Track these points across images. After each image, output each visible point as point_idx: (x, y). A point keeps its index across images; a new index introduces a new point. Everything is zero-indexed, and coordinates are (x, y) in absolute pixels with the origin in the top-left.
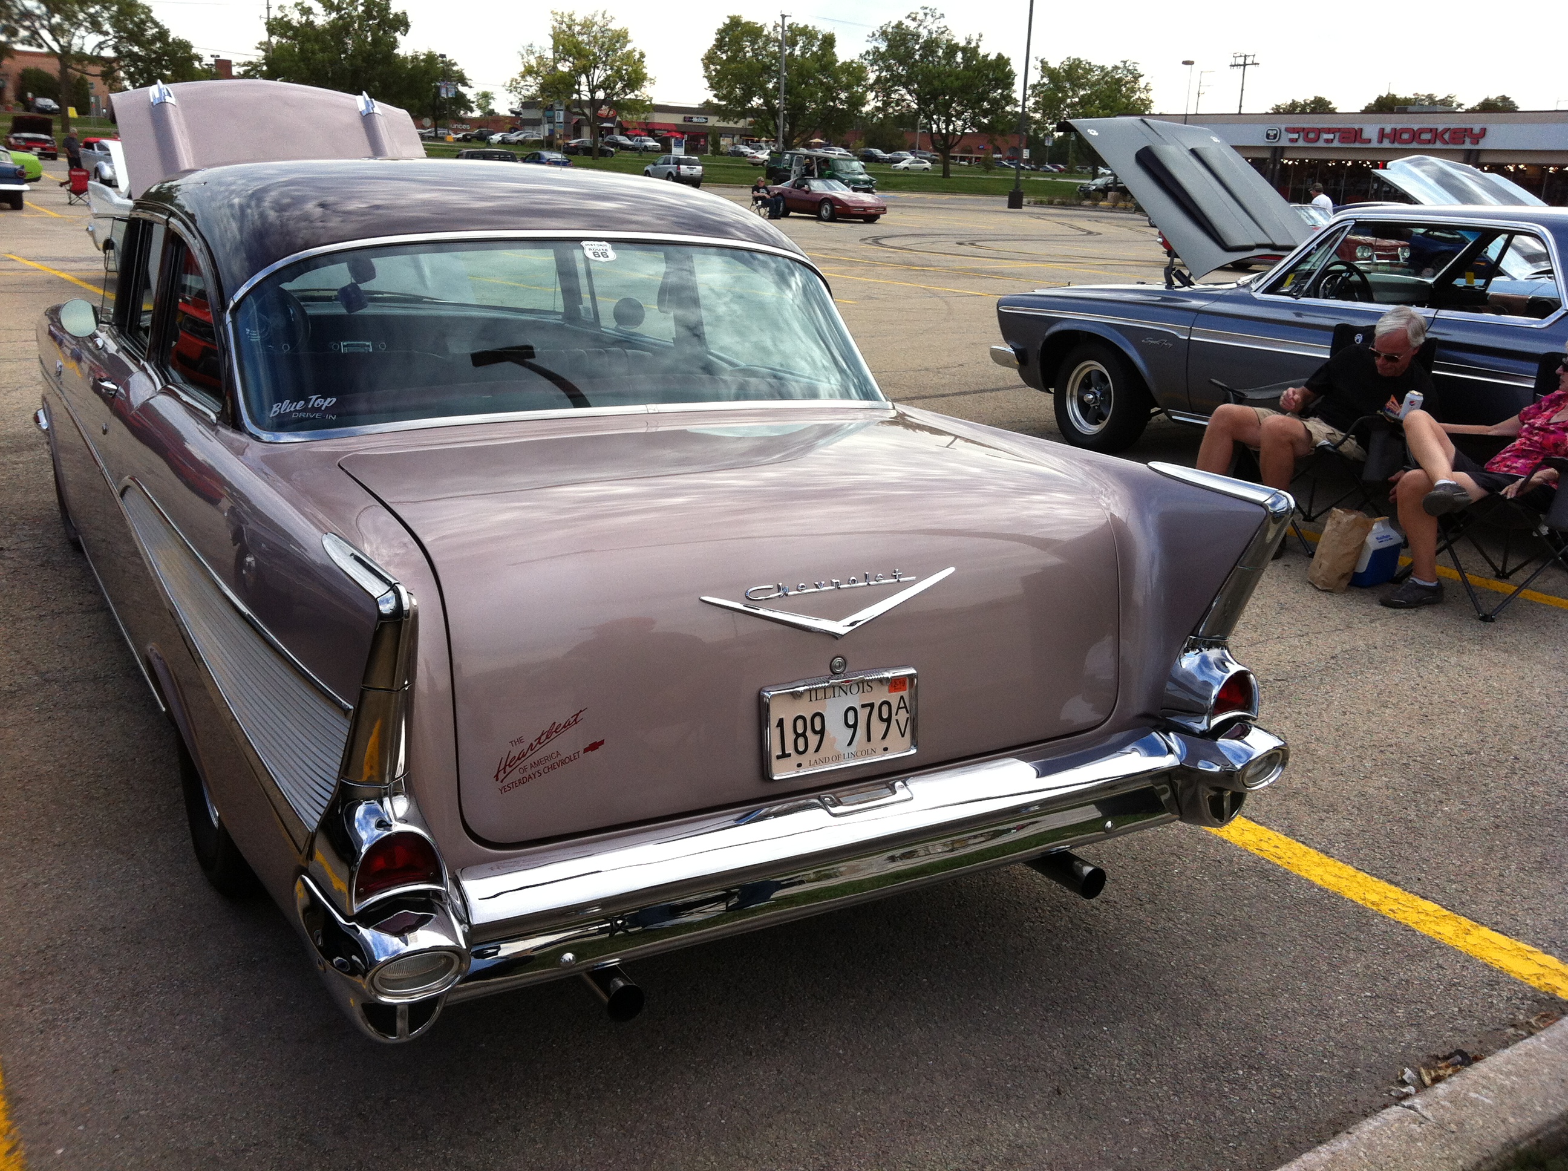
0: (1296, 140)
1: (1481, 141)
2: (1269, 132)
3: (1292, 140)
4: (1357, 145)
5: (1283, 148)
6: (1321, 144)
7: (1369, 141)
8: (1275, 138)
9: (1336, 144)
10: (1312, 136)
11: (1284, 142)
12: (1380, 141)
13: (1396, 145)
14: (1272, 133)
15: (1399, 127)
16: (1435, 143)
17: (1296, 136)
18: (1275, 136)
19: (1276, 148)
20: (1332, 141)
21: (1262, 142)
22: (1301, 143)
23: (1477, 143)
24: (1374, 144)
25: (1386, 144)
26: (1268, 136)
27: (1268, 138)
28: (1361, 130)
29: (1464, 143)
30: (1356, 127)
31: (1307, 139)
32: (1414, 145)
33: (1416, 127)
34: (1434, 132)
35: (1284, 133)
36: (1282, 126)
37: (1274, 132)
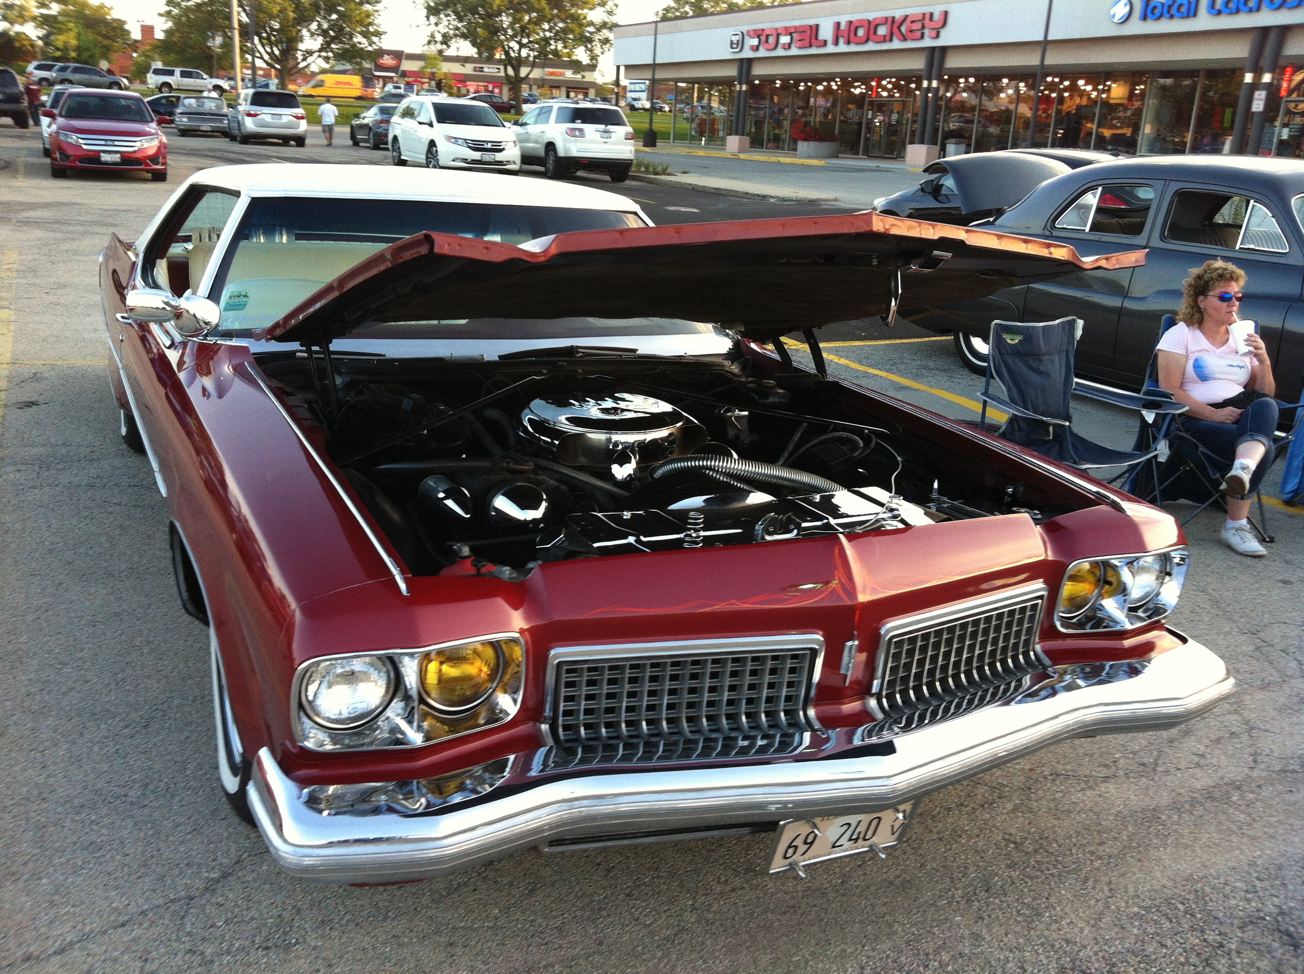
0: (758, 48)
1: (943, 32)
2: (733, 38)
3: (756, 49)
4: (814, 51)
5: (750, 61)
6: (780, 52)
7: (825, 43)
8: (738, 47)
9: (794, 51)
10: (771, 40)
11: (747, 54)
12: (836, 43)
13: (853, 48)
14: (735, 39)
15: (854, 17)
16: (891, 40)
17: (755, 42)
18: (738, 42)
19: (742, 60)
20: (789, 46)
21: (727, 53)
22: (762, 53)
23: (938, 36)
24: (830, 49)
25: (843, 48)
26: (732, 43)
27: (731, 46)
28: (817, 26)
29: (922, 37)
30: (812, 22)
31: (767, 46)
32: (871, 46)
33: (871, 16)
34: (890, 20)
35: (746, 38)
36: (745, 29)
37: (737, 38)
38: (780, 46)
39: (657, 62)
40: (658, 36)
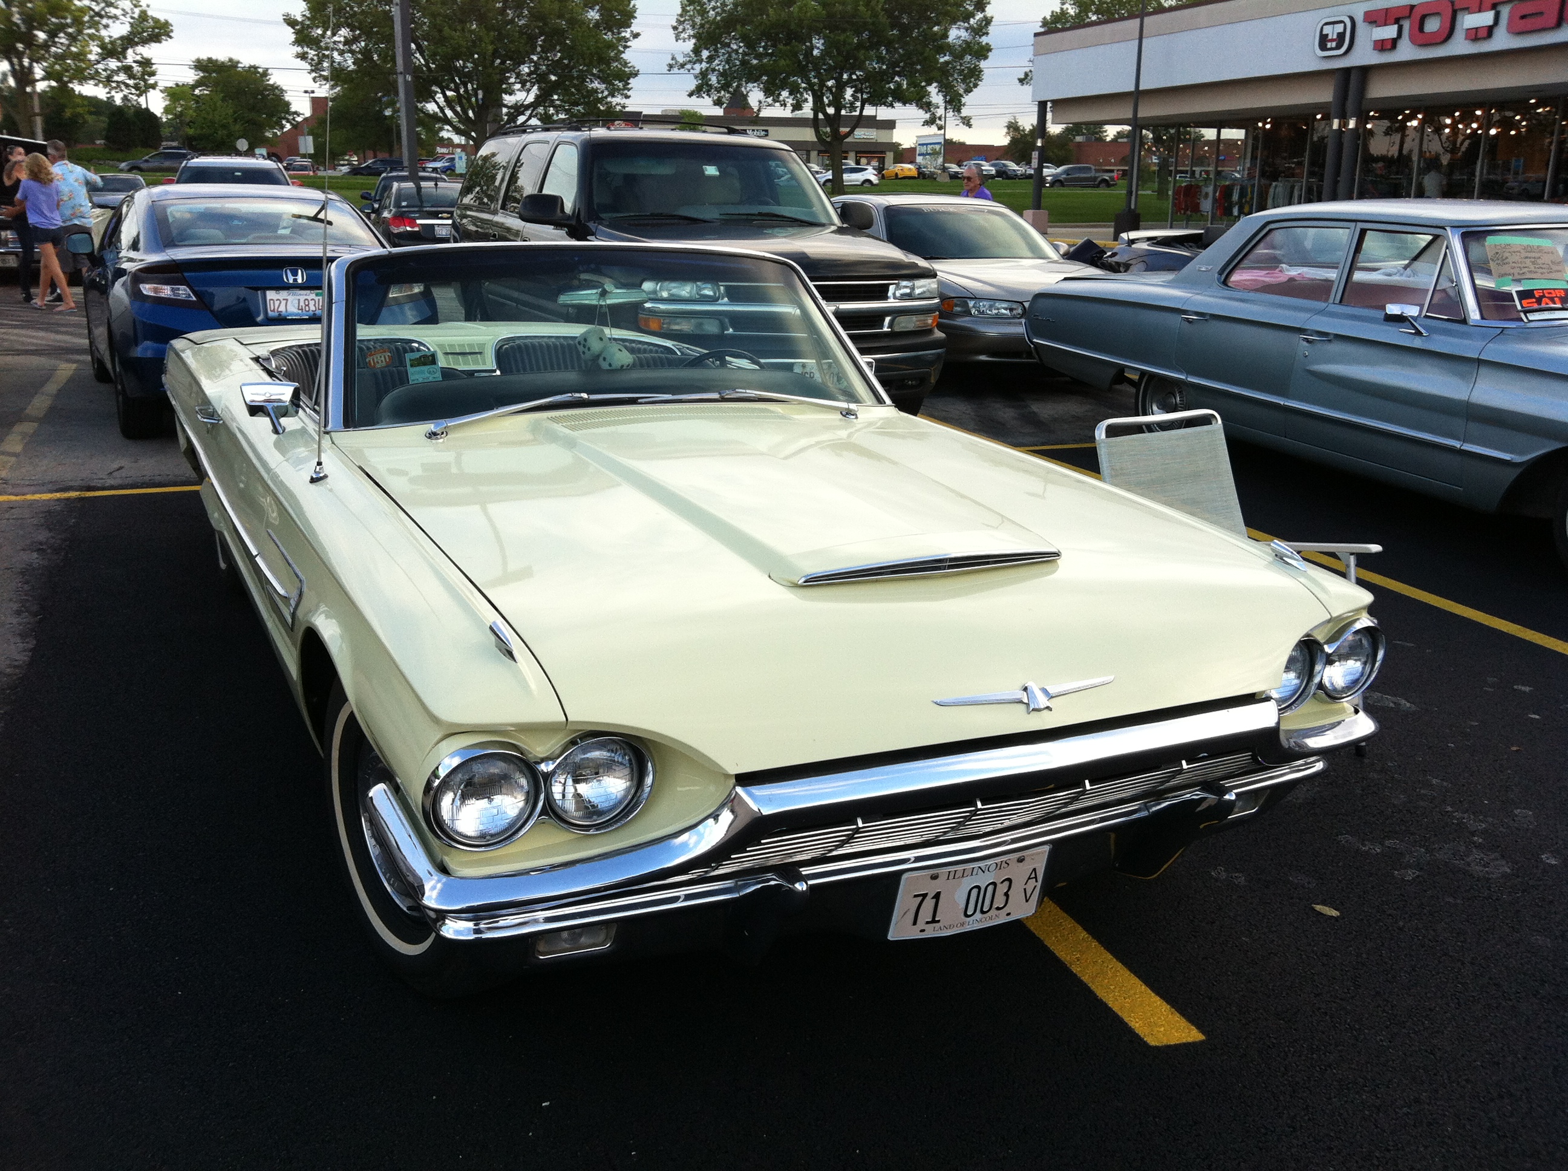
0: (1393, 44)
2: (1327, 30)
3: (1383, 46)
5: (1365, 71)
6: (1459, 46)
8: (1338, 47)
9: (1502, 41)
10: (1433, 25)
11: (1364, 55)
14: (1332, 32)
17: (1389, 32)
18: (1341, 36)
19: (1347, 71)
20: (1490, 31)
21: (1310, 60)
22: (1406, 52)
26: (1323, 40)
27: (1323, 46)
31: (1422, 39)
35: (1362, 28)
36: (1359, 12)
37: (1339, 28)
38: (1459, 35)
39: (1141, 88)
40: (1144, 41)
